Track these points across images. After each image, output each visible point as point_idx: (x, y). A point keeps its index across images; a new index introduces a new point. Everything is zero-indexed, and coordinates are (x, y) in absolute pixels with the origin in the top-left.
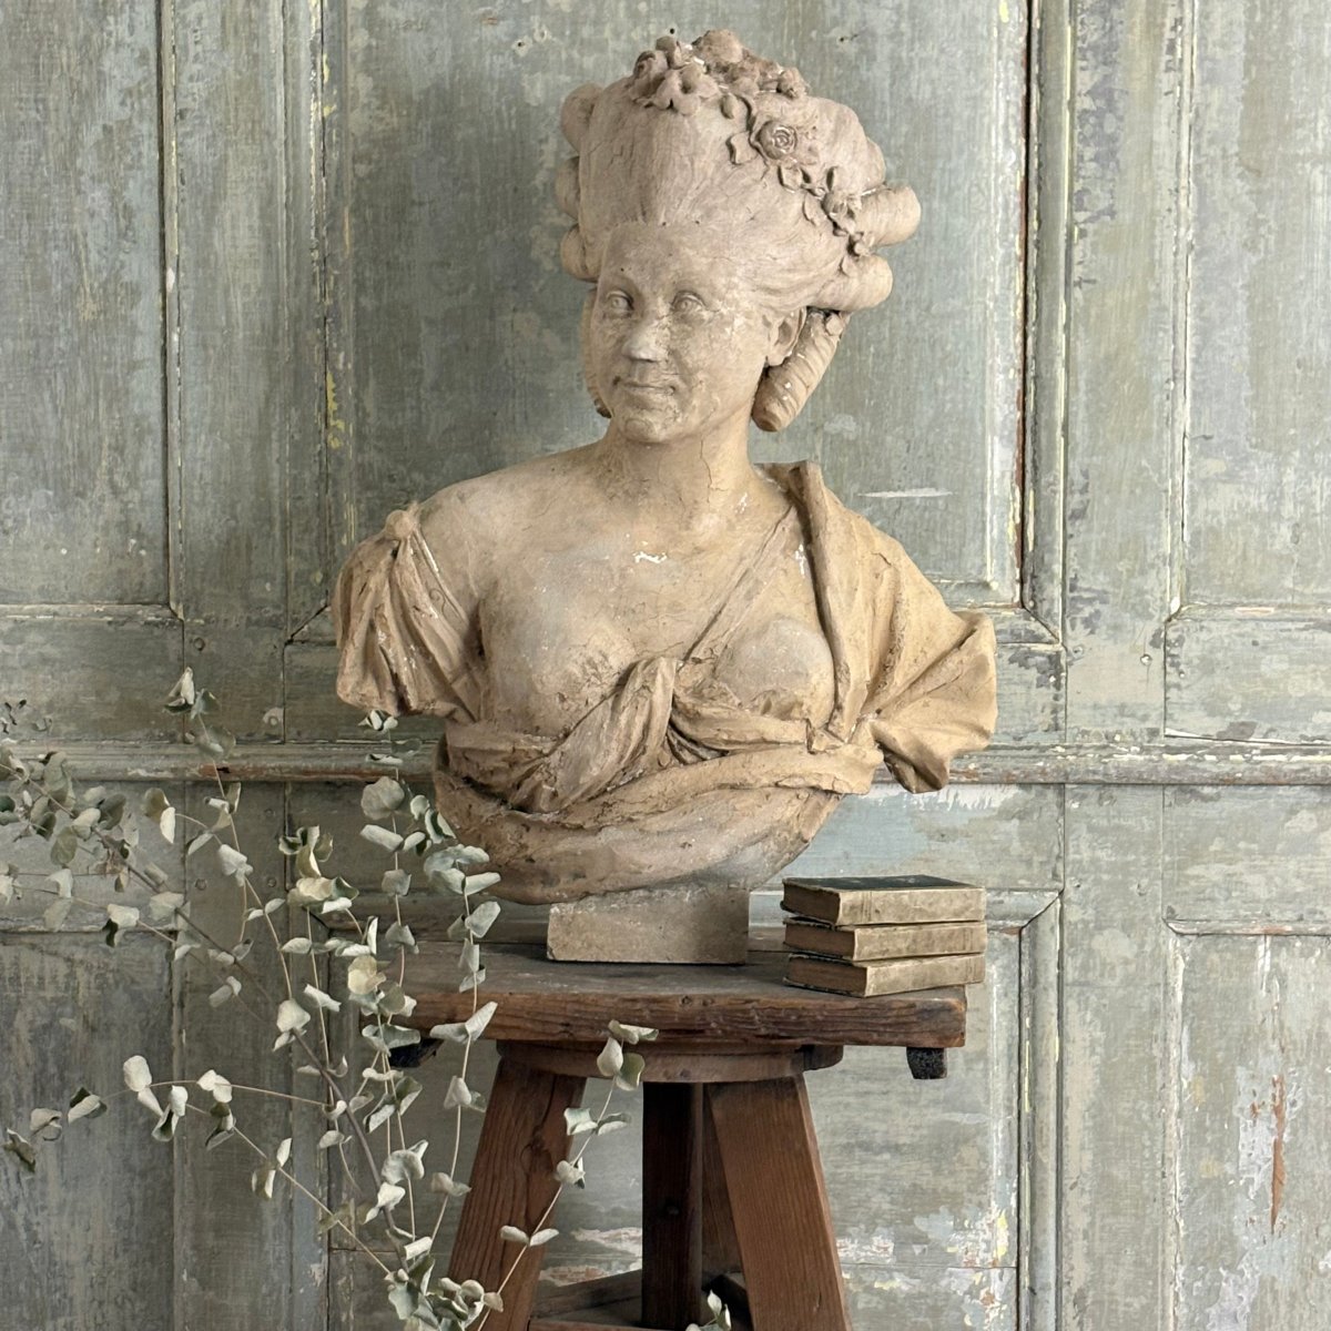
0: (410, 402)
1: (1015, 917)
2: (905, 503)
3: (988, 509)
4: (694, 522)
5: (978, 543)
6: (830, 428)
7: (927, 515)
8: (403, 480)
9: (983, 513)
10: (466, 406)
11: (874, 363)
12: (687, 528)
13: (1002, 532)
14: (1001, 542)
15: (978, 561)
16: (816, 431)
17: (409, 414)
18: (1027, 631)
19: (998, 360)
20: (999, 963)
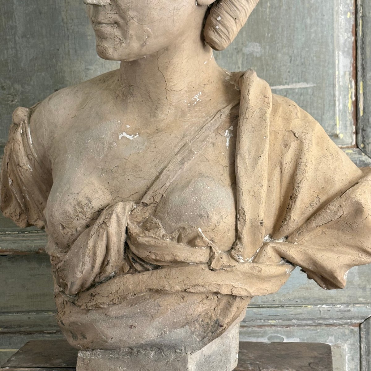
0: (11, 44)
1: (357, 318)
2: (290, 92)
3: (337, 93)
4: (158, 112)
5: (332, 113)
6: (246, 50)
7: (302, 98)
8: (9, 88)
9: (334, 96)
10: (42, 46)
11: (270, 13)
12: (154, 116)
13: (345, 106)
14: (345, 111)
15: (332, 123)
16: (238, 52)
17: (10, 51)
18: (360, 161)
19: (341, 8)
20: (348, 342)
